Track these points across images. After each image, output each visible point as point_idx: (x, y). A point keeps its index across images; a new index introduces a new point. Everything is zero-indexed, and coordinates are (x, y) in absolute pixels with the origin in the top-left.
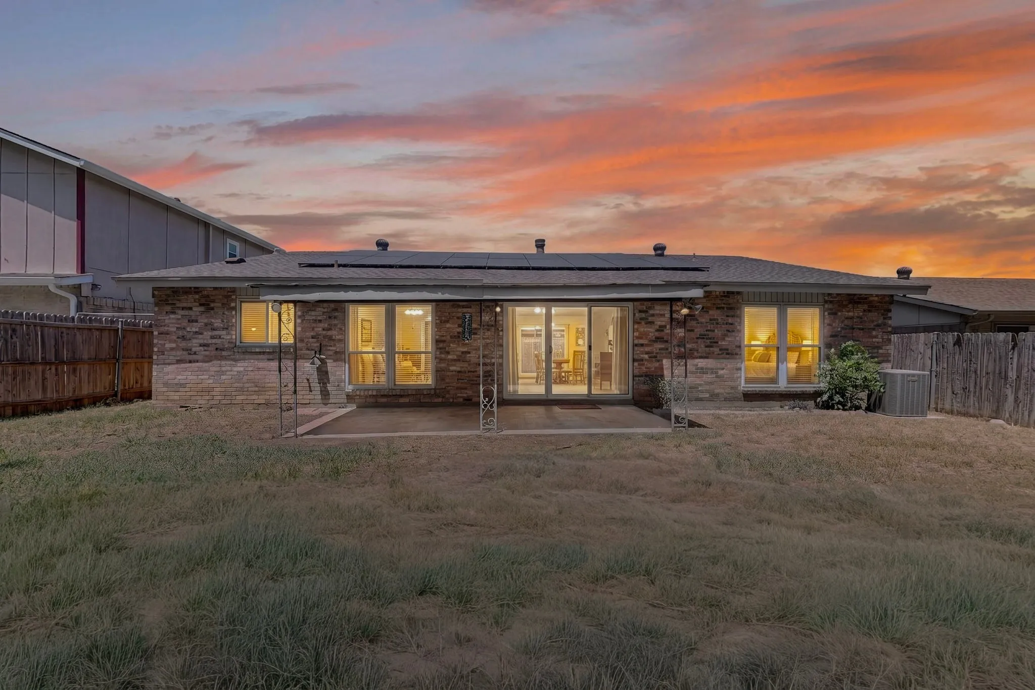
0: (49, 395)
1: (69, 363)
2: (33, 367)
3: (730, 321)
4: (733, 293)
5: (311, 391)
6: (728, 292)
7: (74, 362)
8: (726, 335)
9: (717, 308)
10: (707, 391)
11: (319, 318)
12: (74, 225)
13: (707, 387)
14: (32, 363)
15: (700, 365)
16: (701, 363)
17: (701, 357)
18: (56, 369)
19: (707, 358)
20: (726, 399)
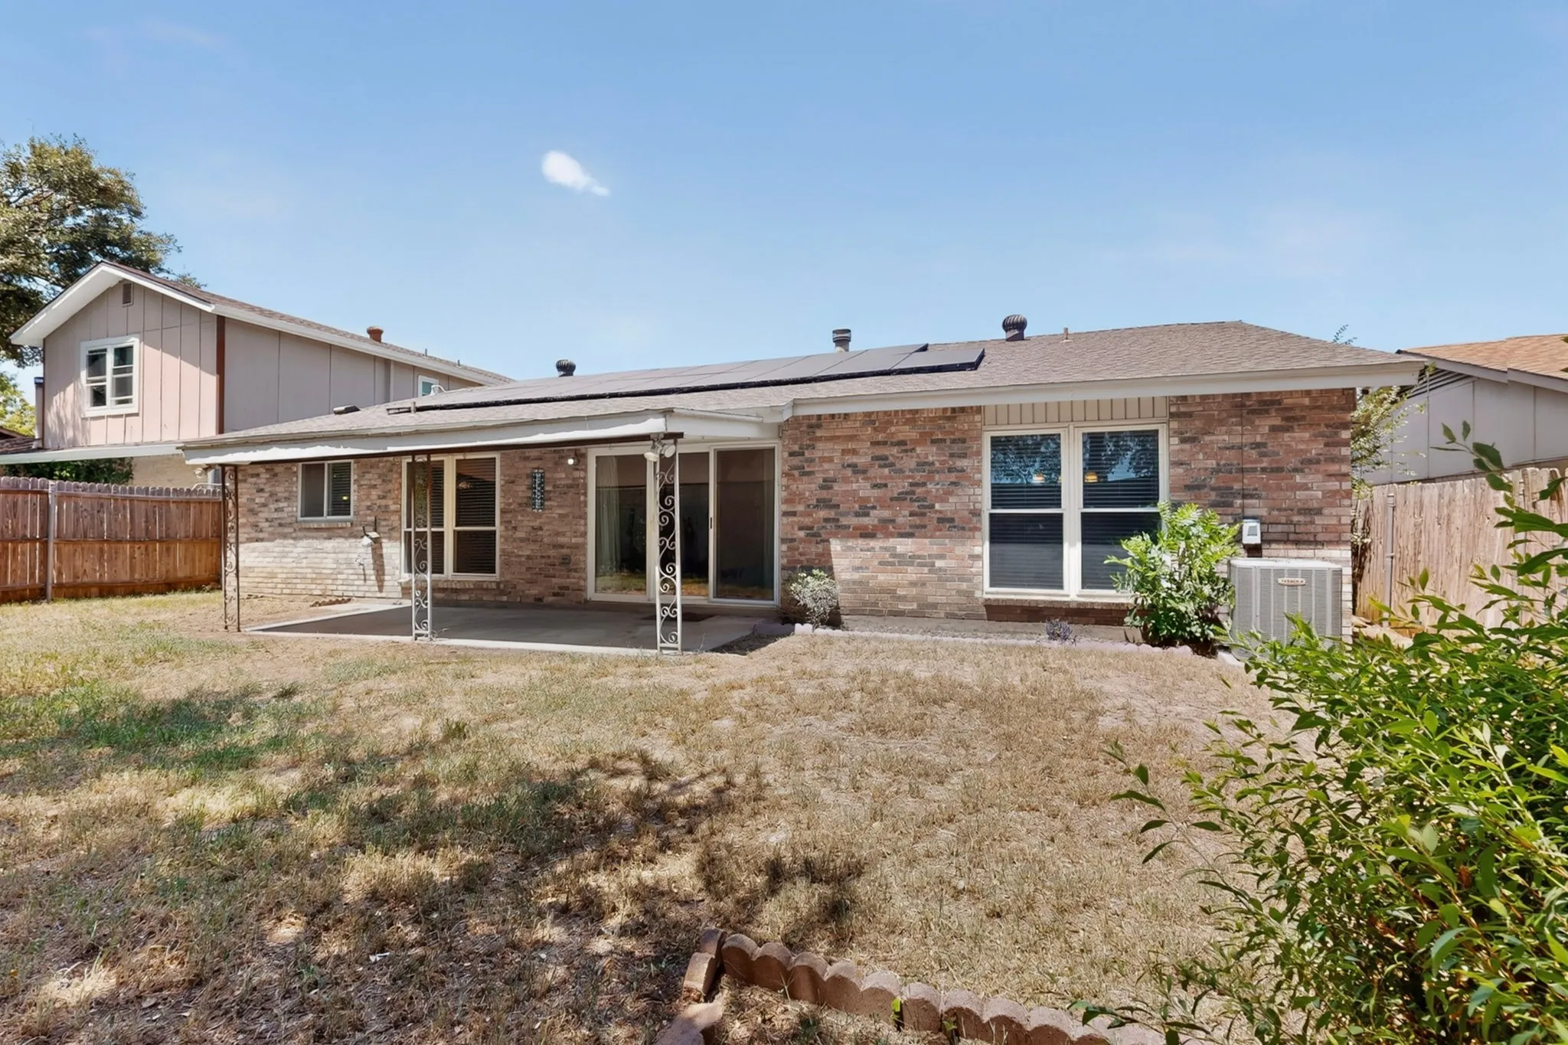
0: (137, 576)
1: (161, 541)
2: (120, 546)
3: (961, 463)
4: (963, 410)
5: (365, 580)
6: (954, 410)
7: (167, 540)
8: (950, 493)
9: (933, 442)
10: (914, 599)
11: (373, 483)
12: (211, 381)
13: (914, 591)
14: (120, 541)
15: (900, 549)
16: (905, 546)
17: (902, 535)
18: (146, 549)
19: (911, 535)
20: (950, 616)
